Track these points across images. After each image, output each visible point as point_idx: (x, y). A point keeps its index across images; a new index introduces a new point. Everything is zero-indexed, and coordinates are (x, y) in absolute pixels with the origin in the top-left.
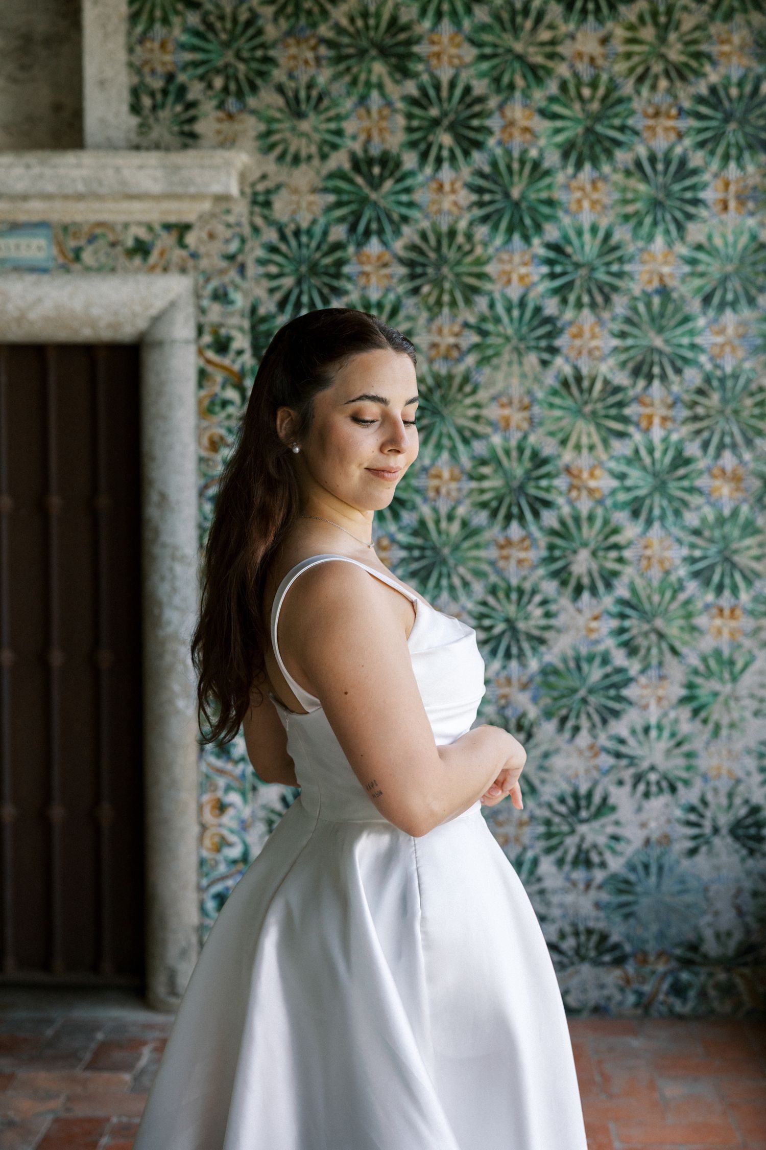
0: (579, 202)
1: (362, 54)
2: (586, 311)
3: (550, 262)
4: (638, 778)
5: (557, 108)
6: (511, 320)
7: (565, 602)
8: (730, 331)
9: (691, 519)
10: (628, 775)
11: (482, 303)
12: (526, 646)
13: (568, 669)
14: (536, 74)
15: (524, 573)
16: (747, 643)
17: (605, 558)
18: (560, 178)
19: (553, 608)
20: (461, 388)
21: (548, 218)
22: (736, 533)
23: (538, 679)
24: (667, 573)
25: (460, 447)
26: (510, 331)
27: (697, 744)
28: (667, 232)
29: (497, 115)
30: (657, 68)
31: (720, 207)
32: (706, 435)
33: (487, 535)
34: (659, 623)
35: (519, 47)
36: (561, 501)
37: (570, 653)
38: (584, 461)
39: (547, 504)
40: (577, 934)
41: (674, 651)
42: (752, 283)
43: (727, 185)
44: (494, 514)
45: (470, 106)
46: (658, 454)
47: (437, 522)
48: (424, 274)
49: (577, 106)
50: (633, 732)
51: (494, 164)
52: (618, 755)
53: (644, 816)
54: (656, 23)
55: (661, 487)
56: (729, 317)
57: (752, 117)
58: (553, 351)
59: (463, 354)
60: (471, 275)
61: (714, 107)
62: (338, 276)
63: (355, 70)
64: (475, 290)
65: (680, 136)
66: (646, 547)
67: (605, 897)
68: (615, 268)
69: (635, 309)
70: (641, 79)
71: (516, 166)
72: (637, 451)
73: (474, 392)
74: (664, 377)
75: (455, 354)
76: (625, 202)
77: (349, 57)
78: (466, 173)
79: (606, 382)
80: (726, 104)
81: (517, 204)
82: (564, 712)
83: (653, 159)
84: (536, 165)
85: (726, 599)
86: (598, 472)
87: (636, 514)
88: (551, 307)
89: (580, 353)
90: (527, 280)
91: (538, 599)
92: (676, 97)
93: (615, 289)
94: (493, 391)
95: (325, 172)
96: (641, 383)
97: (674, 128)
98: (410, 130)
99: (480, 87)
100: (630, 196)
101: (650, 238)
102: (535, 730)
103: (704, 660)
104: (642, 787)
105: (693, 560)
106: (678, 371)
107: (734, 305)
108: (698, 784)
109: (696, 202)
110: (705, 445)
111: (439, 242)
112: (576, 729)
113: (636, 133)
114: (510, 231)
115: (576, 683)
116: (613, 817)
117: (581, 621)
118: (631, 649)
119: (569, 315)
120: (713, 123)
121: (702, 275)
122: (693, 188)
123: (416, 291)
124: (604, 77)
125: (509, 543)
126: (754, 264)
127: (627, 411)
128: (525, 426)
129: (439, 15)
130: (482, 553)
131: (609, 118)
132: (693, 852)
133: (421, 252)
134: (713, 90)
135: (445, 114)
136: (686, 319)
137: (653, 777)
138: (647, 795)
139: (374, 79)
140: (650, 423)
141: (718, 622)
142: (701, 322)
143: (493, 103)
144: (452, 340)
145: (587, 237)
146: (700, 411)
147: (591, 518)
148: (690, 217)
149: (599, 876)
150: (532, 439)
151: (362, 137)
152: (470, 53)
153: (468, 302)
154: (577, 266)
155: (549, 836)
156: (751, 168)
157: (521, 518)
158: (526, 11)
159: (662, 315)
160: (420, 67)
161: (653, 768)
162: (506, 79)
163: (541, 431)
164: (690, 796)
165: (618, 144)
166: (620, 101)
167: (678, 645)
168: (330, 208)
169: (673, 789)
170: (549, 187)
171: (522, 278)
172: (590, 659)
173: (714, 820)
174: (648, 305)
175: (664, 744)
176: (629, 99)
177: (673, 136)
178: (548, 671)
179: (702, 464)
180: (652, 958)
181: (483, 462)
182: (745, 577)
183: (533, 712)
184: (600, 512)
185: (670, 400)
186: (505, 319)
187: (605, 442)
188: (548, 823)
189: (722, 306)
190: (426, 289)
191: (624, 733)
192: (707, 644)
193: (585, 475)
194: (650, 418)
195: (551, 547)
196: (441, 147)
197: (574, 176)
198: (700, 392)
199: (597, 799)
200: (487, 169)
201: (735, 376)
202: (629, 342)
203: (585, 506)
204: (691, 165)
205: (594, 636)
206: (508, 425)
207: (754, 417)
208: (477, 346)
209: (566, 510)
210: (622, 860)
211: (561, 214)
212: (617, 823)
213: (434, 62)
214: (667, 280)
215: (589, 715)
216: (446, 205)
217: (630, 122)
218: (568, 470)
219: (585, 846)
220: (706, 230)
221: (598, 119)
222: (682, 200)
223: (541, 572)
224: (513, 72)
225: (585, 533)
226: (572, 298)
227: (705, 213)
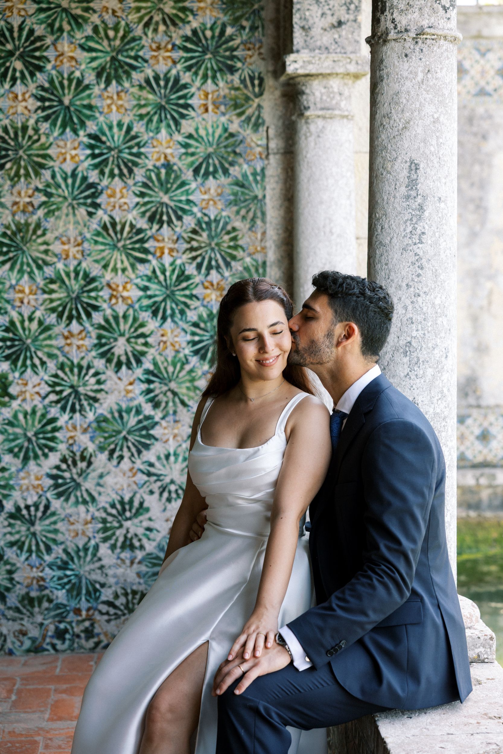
0: (109, 106)
2: (117, 179)
3: (91, 147)
4: (163, 489)
5: (92, 44)
6: (67, 186)
7: (110, 373)
8: (212, 191)
9: (192, 316)
10: (155, 487)
11: (47, 174)
12: (85, 403)
13: (114, 417)
14: (77, 21)
15: (83, 354)
17: (136, 343)
18: (96, 90)
19: (102, 377)
20: (34, 232)
21: (89, 117)
23: (94, 425)
24: (177, 352)
25: (36, 271)
26: (66, 193)
28: (169, 126)
29: (52, 48)
30: (157, 18)
31: (202, 109)
32: (199, 260)
33: (56, 330)
34: (173, 385)
36: (105, 306)
37: (115, 407)
38: (119, 279)
39: (96, 308)
40: (126, 594)
41: (183, 403)
42: (226, 160)
43: (206, 95)
44: (60, 316)
45: (33, 43)
46: (168, 274)
47: (22, 322)
48: (7, 156)
49: (105, 43)
50: (159, 458)
51: (51, 82)
52: (149, 474)
53: (167, 514)
55: (171, 296)
56: (211, 182)
57: (221, 50)
58: (97, 206)
59: (36, 209)
60: (38, 156)
61: (197, 45)
64: (42, 166)
65: (175, 63)
66: (163, 335)
67: (143, 569)
68: (135, 150)
69: (150, 178)
70: (147, 25)
71: (66, 83)
72: (154, 271)
73: (44, 234)
74: (170, 222)
75: (30, 209)
76: (140, 106)
78: (32, 87)
79: (132, 226)
80: (204, 42)
81: (68, 108)
82: (112, 446)
83: (157, 78)
84: (79, 82)
86: (129, 286)
87: (155, 313)
88: (93, 176)
89: (114, 207)
90: (77, 159)
91: (92, 371)
92: (171, 37)
93: (136, 164)
94: (57, 234)
96: (156, 227)
97: (170, 57)
99: (39, 30)
100: (143, 102)
101: (158, 130)
102: (93, 459)
105: (195, 343)
106: (179, 218)
107: (214, 174)
109: (187, 106)
110: (199, 267)
111: (16, 134)
112: (121, 457)
113: (146, 61)
114: (64, 126)
115: (120, 428)
116: (147, 516)
117: (121, 385)
118: (156, 405)
119: (105, 182)
120: (197, 54)
121: (193, 154)
122: (184, 97)
123: (2, 167)
124: (123, 23)
125: (71, 334)
126: (225, 147)
127: (146, 245)
128: (79, 256)
130: (53, 342)
131: (127, 50)
133: (5, 141)
134: (194, 32)
135: (17, 48)
136: (183, 184)
138: (169, 500)
140: (163, 253)
142: (193, 185)
143: (49, 41)
144: (28, 200)
145: (115, 130)
146: (195, 244)
147: (125, 317)
148: (183, 116)
149: (140, 555)
150: (84, 265)
152: (32, 7)
153: (37, 174)
154: (110, 149)
155: (105, 530)
156: (221, 84)
157: (79, 318)
159: (167, 182)
161: (172, 482)
162: (57, 25)
163: (89, 259)
165: (134, 68)
166: (134, 39)
167: (186, 399)
170: (89, 96)
171: (73, 158)
172: (128, 411)
174: (158, 175)
175: (179, 465)
176: (140, 38)
177: (170, 63)
178: (101, 420)
179: (197, 280)
181: (52, 282)
183: (91, 448)
184: (131, 312)
185: (175, 238)
186: (63, 186)
187: (133, 266)
188: (104, 521)
189: (207, 174)
190: (8, 166)
191: (153, 459)
193: (121, 288)
194: (162, 249)
195: (100, 337)
196: (15, 70)
197: (106, 88)
198: (194, 232)
199: (136, 504)
200: (47, 85)
201: (217, 221)
202: (146, 199)
203: (121, 309)
204: (183, 82)
205: (131, 395)
206: (67, 256)
207: (229, 247)
208: (44, 203)
209: (109, 312)
210: (154, 544)
211: (97, 115)
212: (150, 519)
213: (8, 13)
214: (169, 158)
215: (128, 448)
216: (20, 109)
217: (141, 53)
218: (109, 285)
219: (129, 536)
220: (194, 124)
221: (120, 51)
222: (177, 105)
223: (94, 353)
224: (62, 20)
225: (122, 327)
226: (107, 171)
227: (192, 114)
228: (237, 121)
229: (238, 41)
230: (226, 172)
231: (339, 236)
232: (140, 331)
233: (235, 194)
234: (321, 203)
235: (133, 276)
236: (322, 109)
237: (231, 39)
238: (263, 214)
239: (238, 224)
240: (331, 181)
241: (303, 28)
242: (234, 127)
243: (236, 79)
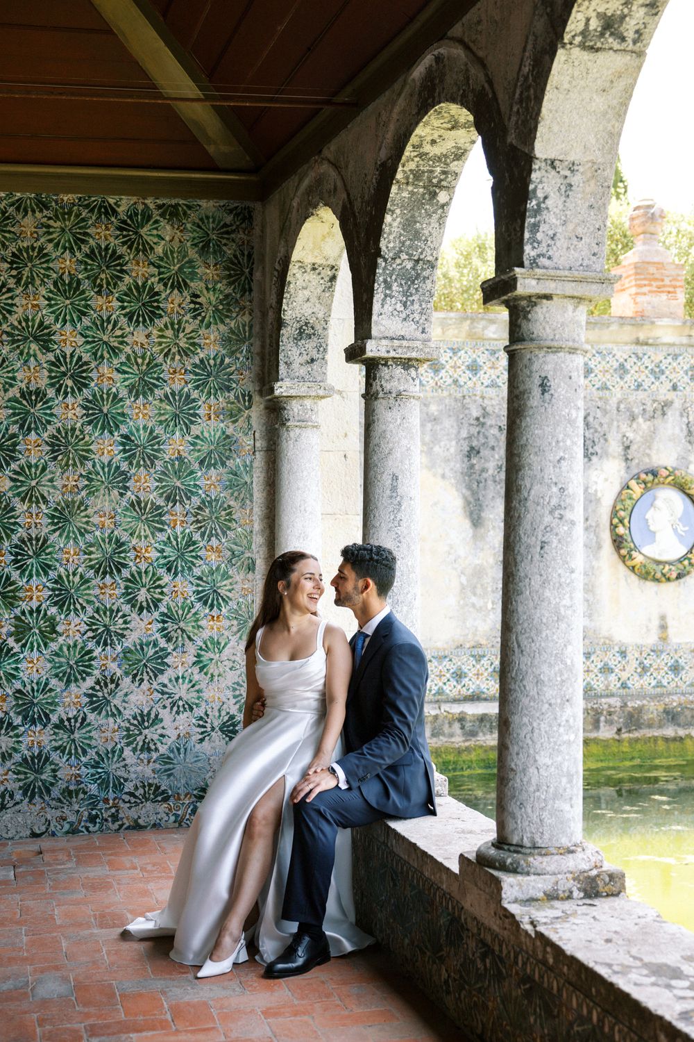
0: (137, 414)
1: (26, 339)
2: (142, 468)
3: (123, 444)
4: (173, 704)
5: (125, 368)
6: (104, 474)
7: (134, 615)
8: (213, 478)
9: (198, 572)
10: (167, 703)
11: (89, 464)
12: (115, 638)
13: (136, 649)
14: (114, 351)
15: (114, 601)
16: (226, 633)
17: (154, 592)
18: (128, 402)
19: (129, 618)
20: (79, 508)
21: (122, 422)
22: (219, 578)
23: (121, 655)
24: (186, 599)
25: (79, 537)
26: (104, 479)
27: (203, 686)
28: (181, 429)
29: (95, 370)
30: (174, 350)
31: (207, 417)
33: (94, 582)
34: (182, 624)
35: (105, 338)
36: (131, 564)
37: (138, 641)
38: (143, 544)
39: (125, 566)
40: (144, 787)
41: (189, 638)
42: (224, 455)
43: (210, 407)
44: (97, 572)
45: (81, 366)
46: (179, 540)
47: (68, 576)
48: (59, 450)
49: (135, 367)
50: (170, 680)
51: (94, 395)
52: (163, 693)
53: (176, 723)
54: (173, 329)
55: (181, 556)
56: (212, 471)
57: (221, 375)
58: (126, 488)
59: (80, 491)
60: (83, 450)
61: (203, 370)
62: (14, 451)
63: (21, 347)
64: (86, 458)
65: (187, 383)
66: (175, 586)
67: (158, 766)
68: (156, 447)
69: (166, 468)
70: (166, 355)
71: (105, 396)
72: (169, 538)
73: (86, 509)
74: (181, 501)
75: (76, 490)
76: (161, 415)
77: (19, 341)
78: (80, 399)
79: (152, 502)
80: (208, 368)
81: (106, 415)
82: (135, 672)
83: (173, 394)
84: (115, 396)
85: (215, 612)
86: (149, 549)
87: (169, 570)
88: (124, 466)
89: (140, 489)
90: (112, 453)
91: (120, 614)
92: (184, 364)
93: (156, 458)
94: (96, 509)
95: (6, 398)
96: (170, 504)
97: (183, 379)
98: (50, 378)
99: (86, 357)
100: (162, 412)
101: (173, 433)
102: (120, 682)
103: (205, 643)
104: (175, 709)
105: (198, 592)
106: (189, 498)
107: (215, 465)
108: (203, 704)
109: (195, 415)
110: (203, 535)
111: (66, 433)
112: (142, 680)
113: (165, 381)
114: (103, 428)
115: (142, 657)
116: (161, 725)
117: (143, 625)
118: (169, 640)
119: (133, 471)
120: (203, 377)
121: (199, 451)
122: (193, 408)
123: (55, 458)
124: (149, 353)
125: (105, 586)
126: (224, 445)
127: (163, 518)
128: (113, 526)
129: (65, 321)
130: (91, 592)
131: (151, 373)
132: (202, 740)
133: (58, 439)
134: (202, 361)
135: (69, 370)
136: (192, 472)
137: (181, 703)
139: (32, 352)
140: (175, 524)
141: (211, 623)
142: (199, 474)
143: (93, 365)
144: (74, 483)
145: (141, 432)
146: (200, 517)
147: (146, 572)
148: (192, 422)
149: (155, 755)
150: (116, 533)
151: (26, 381)
152: (81, 340)
153: (82, 464)
154: (137, 446)
155: (128, 736)
156: (221, 400)
157: (111, 573)
158: (109, 321)
160: (56, 347)
161: (180, 698)
162: (99, 354)
163: (120, 528)
164: (199, 712)
165: (156, 386)
166: (156, 365)
167: (191, 635)
168: (9, 417)
169: (191, 709)
170: (122, 406)
171: (109, 452)
172: (148, 644)
173: (212, 723)
174: (173, 465)
175: (186, 686)
176: (161, 365)
177: (183, 384)
178: (127, 652)
179: (201, 544)
180: (182, 797)
181: (91, 545)
182: (223, 600)
183: (119, 673)
184: (151, 568)
185: (185, 513)
186: (101, 473)
187: (153, 534)
188: (128, 730)
189: (209, 465)
190: (60, 458)
191: (166, 682)
192: (206, 634)
193: (143, 551)
194: (175, 521)
195: (127, 588)
196: (67, 386)
197: (135, 401)
198: (199, 508)
199: (153, 716)
200: (91, 398)
201: (217, 500)
202: (164, 484)
203: (143, 566)
204: (192, 397)
205: (149, 632)
206: (103, 525)
207: (225, 520)
208: (86, 486)
209: (134, 568)
210: (166, 747)
211: (128, 420)
212: (163, 728)
213: (62, 344)
214: (182, 453)
215: (147, 672)
216: (70, 415)
217: (161, 376)
218: (134, 548)
219: (147, 741)
220: (200, 428)
221: (146, 374)
222: (188, 414)
223: (122, 600)
224: (103, 350)
225: (144, 581)
226: (135, 462)
227: (199, 421)
228: (232, 427)
229: (233, 368)
230: (223, 464)
231: (311, 513)
232: (158, 583)
233: (230, 481)
234: (298, 489)
235: (153, 542)
236: (299, 421)
237: (229, 366)
238: (252, 495)
239: (232, 503)
240: (305, 473)
241: (286, 363)
242: (229, 431)
243: (232, 395)
